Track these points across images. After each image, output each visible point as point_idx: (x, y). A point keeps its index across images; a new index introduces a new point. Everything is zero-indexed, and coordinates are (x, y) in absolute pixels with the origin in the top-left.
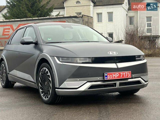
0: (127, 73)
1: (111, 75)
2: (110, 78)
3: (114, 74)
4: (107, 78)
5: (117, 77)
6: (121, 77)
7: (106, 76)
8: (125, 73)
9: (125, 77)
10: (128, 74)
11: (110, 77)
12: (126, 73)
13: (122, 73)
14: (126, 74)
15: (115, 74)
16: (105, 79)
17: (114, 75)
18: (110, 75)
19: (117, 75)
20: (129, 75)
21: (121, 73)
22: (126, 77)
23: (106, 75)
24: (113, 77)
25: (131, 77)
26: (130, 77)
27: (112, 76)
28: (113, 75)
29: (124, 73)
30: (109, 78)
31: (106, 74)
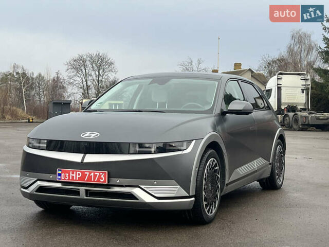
0: (98, 174)
1: (67, 174)
2: (65, 179)
3: (73, 173)
4: (60, 177)
5: (77, 179)
6: (86, 180)
7: (60, 175)
8: (94, 174)
9: (93, 180)
10: (100, 175)
11: (65, 177)
12: (96, 173)
13: (88, 173)
14: (95, 176)
15: (75, 172)
16: (57, 180)
17: (73, 175)
18: (65, 172)
19: (79, 174)
20: (102, 179)
21: (86, 173)
22: (96, 180)
23: (60, 172)
24: (71, 178)
25: (106, 183)
26: (105, 181)
27: (69, 176)
28: (71, 174)
29: (92, 174)
30: (63, 178)
31: (60, 170)
